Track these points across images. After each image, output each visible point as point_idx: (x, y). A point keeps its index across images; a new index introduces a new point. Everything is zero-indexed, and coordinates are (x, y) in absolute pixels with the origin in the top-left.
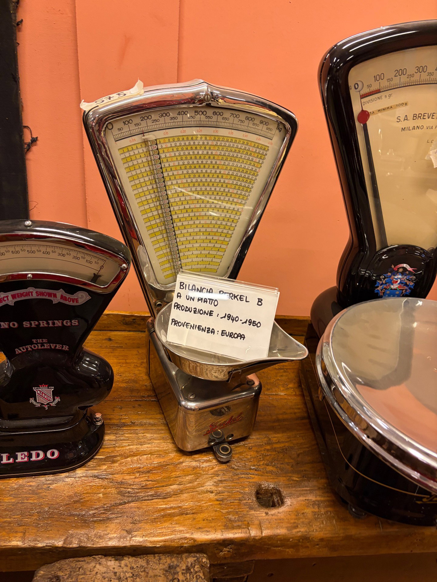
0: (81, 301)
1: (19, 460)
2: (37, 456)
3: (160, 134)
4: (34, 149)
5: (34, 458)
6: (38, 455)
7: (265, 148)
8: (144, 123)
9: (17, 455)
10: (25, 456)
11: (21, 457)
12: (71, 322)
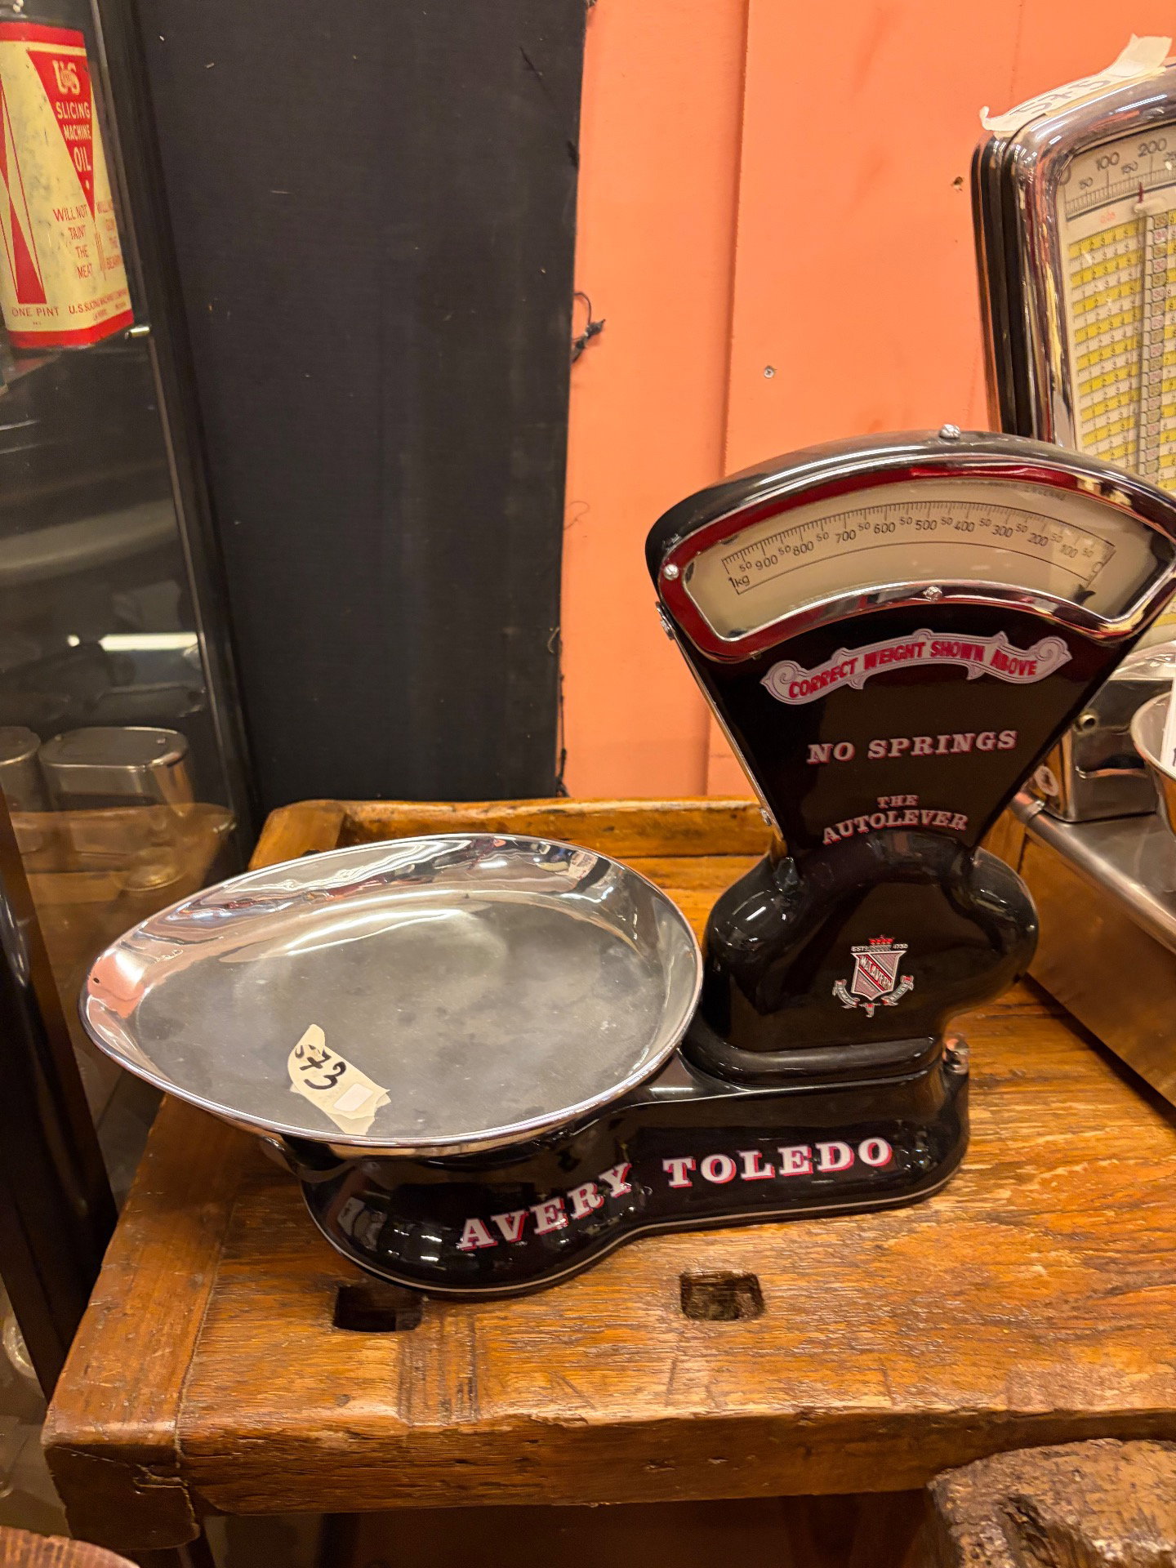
0: (1043, 669)
1: (788, 1169)
2: (834, 1157)
4: (591, 354)
5: (826, 1165)
6: (836, 1155)
8: (1144, 165)
9: (781, 1156)
10: (803, 1158)
11: (793, 1161)
12: (997, 738)
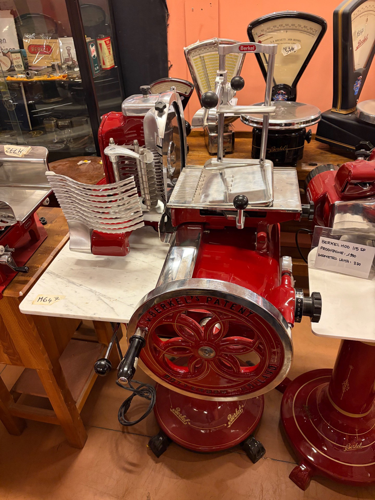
3: (204, 55)
4: (171, 69)
7: (237, 56)
8: (200, 52)
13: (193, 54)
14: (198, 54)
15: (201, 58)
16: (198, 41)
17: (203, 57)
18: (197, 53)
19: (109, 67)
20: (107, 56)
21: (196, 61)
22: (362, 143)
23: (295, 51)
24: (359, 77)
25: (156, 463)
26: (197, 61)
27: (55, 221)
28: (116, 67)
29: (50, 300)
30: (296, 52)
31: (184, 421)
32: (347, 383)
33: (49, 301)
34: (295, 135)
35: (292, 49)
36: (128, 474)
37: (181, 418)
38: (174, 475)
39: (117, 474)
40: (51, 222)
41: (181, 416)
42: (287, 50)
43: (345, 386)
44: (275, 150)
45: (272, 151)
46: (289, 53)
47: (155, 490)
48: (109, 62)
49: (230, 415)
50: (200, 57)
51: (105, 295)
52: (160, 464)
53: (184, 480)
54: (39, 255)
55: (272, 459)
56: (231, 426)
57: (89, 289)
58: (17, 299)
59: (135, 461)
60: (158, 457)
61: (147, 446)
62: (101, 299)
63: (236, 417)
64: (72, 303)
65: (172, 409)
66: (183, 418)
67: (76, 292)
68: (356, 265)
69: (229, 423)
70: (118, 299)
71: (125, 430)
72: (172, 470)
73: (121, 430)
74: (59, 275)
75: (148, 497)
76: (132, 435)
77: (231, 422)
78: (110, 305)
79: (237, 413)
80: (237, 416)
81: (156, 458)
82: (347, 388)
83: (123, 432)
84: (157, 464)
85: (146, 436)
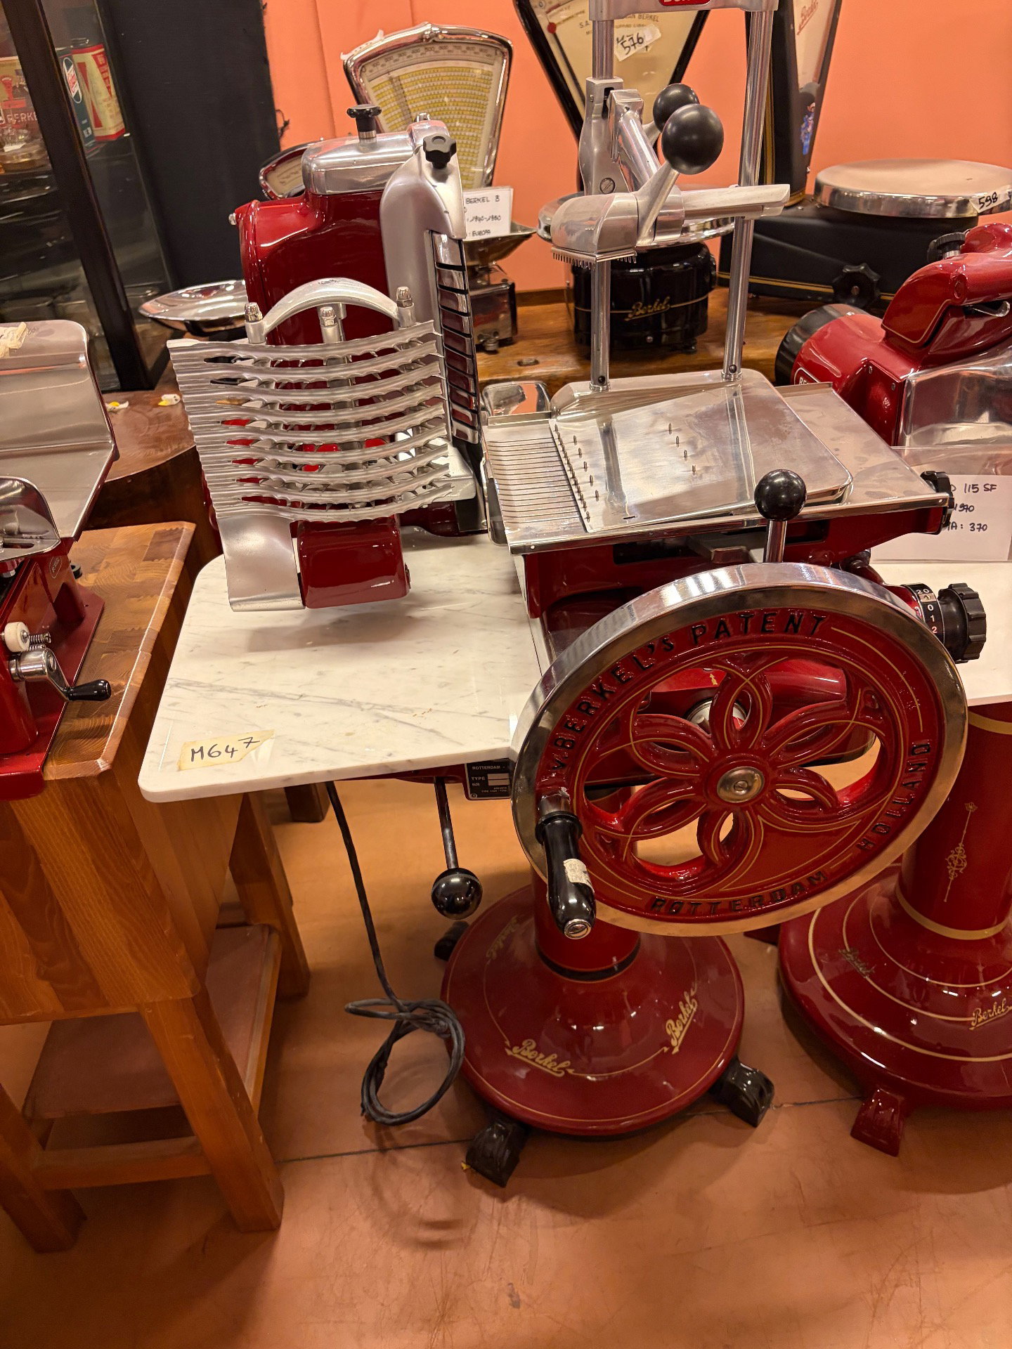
3: (401, 72)
4: (287, 133)
7: (490, 74)
8: (388, 64)
13: (371, 71)
14: (384, 71)
15: (392, 83)
16: (381, 32)
17: (399, 79)
18: (379, 67)
19: (113, 132)
20: (105, 101)
21: (379, 92)
22: (848, 270)
23: (647, 47)
24: (810, 105)
25: (504, 1199)
26: (382, 90)
27: (103, 565)
28: (128, 135)
29: (230, 750)
30: (649, 49)
31: (555, 1069)
32: (960, 852)
33: (226, 751)
34: (682, 267)
35: (638, 39)
36: (434, 1254)
37: (544, 1064)
38: (560, 1217)
39: (405, 1262)
40: (94, 569)
41: (541, 1059)
42: (625, 44)
43: (956, 863)
44: (643, 312)
45: (635, 316)
46: (633, 51)
47: (524, 1270)
48: (111, 117)
49: (670, 1022)
50: (391, 79)
51: (390, 706)
52: (515, 1199)
53: (596, 1222)
54: (104, 655)
55: (796, 1104)
56: (680, 1048)
57: (336, 701)
58: (96, 783)
59: (442, 1215)
60: (503, 1185)
61: (464, 1166)
62: (387, 717)
63: (684, 1022)
64: (305, 743)
65: (511, 1049)
66: (549, 1063)
67: (298, 715)
68: (976, 530)
69: (674, 1043)
70: (434, 708)
71: (387, 1144)
72: (553, 1207)
73: (374, 1146)
74: (217, 683)
75: (511, 1296)
76: (412, 1152)
77: (678, 1039)
78: (421, 726)
79: (684, 1013)
80: (686, 1019)
81: (500, 1190)
82: (961, 867)
83: (383, 1150)
84: (505, 1205)
85: (449, 1142)
